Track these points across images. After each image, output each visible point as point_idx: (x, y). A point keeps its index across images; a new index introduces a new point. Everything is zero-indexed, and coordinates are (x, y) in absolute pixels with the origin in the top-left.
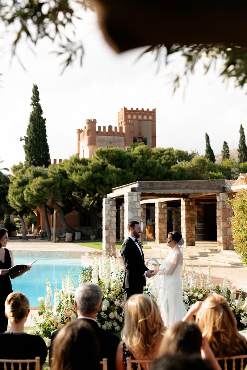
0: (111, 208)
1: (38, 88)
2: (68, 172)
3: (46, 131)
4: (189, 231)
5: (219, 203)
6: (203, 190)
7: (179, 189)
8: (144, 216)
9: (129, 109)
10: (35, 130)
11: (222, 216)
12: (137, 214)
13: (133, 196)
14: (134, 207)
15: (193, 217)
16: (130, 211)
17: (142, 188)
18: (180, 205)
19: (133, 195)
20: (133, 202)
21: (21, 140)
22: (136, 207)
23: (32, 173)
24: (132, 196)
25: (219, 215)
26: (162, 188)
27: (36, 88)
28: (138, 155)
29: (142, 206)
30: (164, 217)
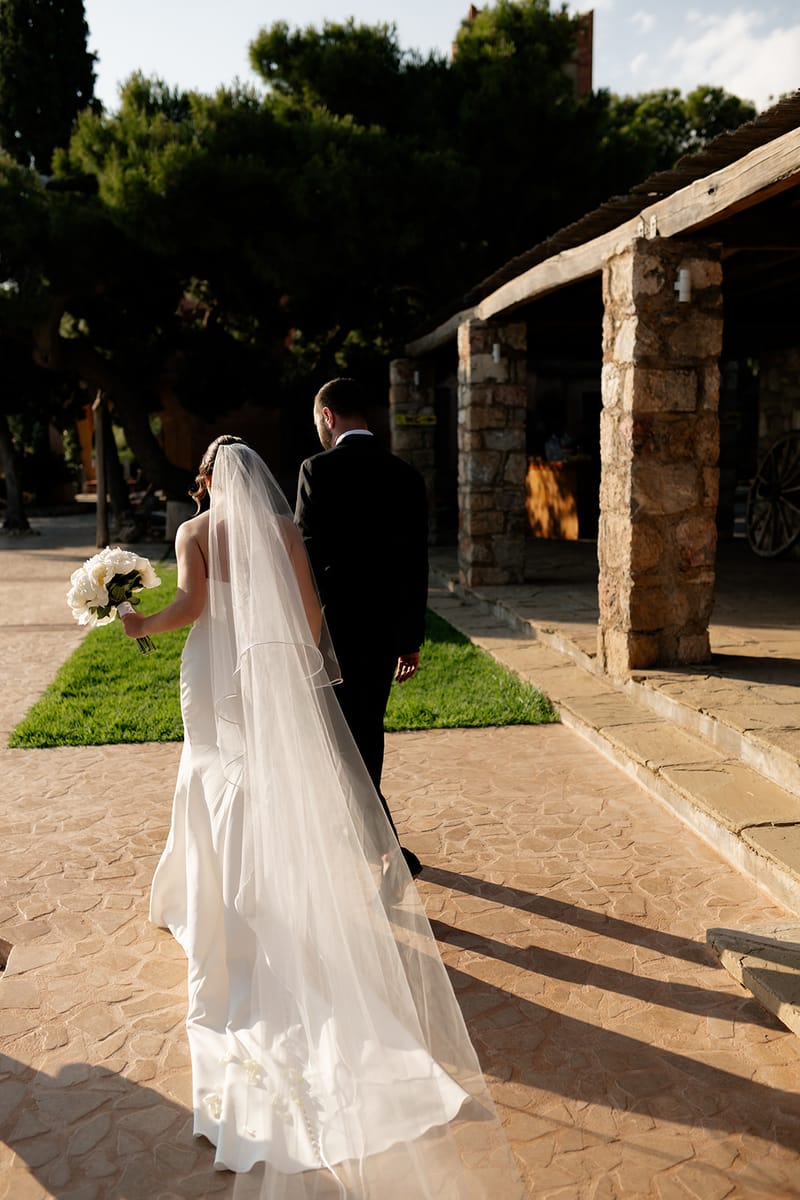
8: (515, 408)
28: (493, 42)
29: (500, 334)
30: (692, 395)
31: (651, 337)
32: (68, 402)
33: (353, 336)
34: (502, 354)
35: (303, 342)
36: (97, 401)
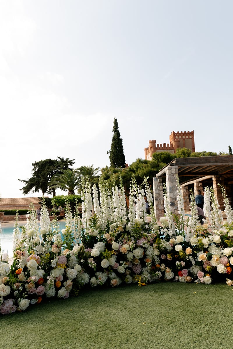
0: (159, 184)
1: (117, 121)
2: (135, 169)
3: (123, 147)
4: (220, 199)
9: (176, 132)
10: (115, 147)
16: (170, 181)
17: (179, 163)
18: (212, 181)
19: (172, 169)
20: (172, 174)
21: (108, 153)
22: (174, 178)
23: (112, 171)
26: (195, 162)
27: (116, 120)
28: (181, 154)
31: (197, 188)
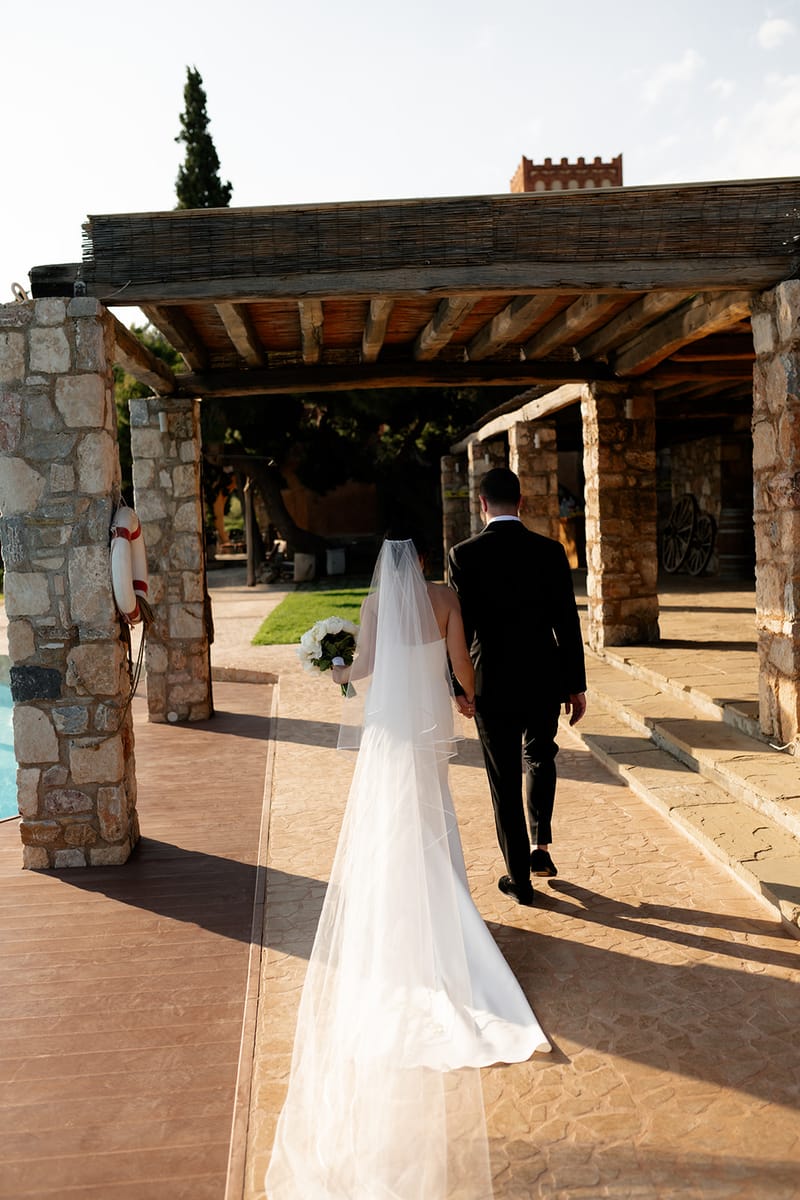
0: (167, 449)
5: (767, 366)
6: (631, 266)
7: (436, 264)
11: (788, 461)
12: (77, 475)
13: (35, 333)
14: (48, 421)
15: (645, 484)
20: (39, 380)
22: (61, 415)
24: (23, 330)
25: (771, 459)
29: (489, 448)
30: (544, 486)
31: (525, 464)
32: (215, 484)
33: (428, 428)
34: (490, 460)
35: (391, 434)
36: (247, 485)
